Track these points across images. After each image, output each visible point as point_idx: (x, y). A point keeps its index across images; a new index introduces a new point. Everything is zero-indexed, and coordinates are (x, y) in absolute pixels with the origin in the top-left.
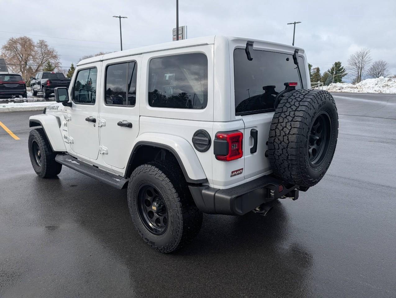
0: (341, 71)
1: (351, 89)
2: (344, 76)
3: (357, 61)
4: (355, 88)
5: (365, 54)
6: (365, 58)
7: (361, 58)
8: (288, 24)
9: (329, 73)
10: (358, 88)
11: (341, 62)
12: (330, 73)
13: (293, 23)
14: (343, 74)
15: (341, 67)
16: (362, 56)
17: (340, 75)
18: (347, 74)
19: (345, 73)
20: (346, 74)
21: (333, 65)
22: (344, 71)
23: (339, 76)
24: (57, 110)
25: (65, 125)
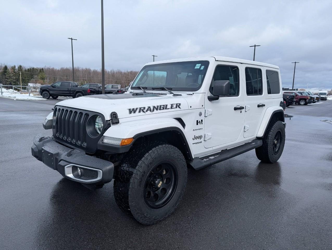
24: (178, 108)
25: (199, 122)
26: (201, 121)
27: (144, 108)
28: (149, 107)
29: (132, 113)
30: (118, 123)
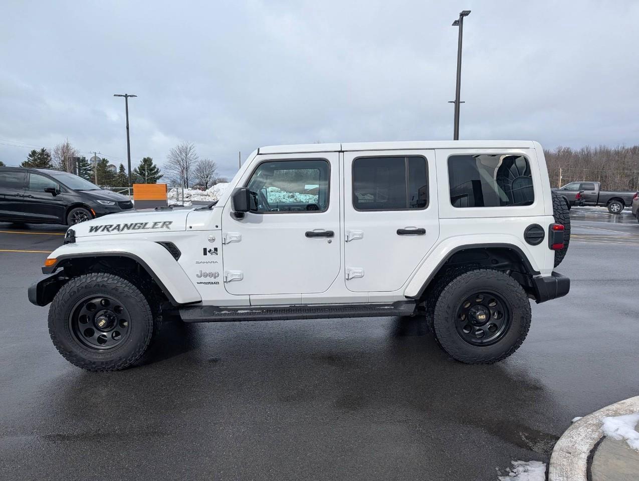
0: (153, 172)
1: (202, 197)
2: (159, 179)
3: (180, 159)
4: (206, 196)
5: (188, 149)
6: (189, 155)
7: (184, 155)
8: (115, 95)
9: (135, 173)
10: (209, 196)
11: (151, 158)
12: (138, 173)
13: (123, 96)
14: (158, 175)
15: (153, 166)
16: (185, 151)
17: (154, 178)
18: (163, 176)
19: (160, 174)
20: (160, 177)
21: (141, 162)
22: (157, 172)
23: (152, 178)
24: (165, 229)
25: (209, 252)
26: (213, 250)
27: (111, 226)
28: (119, 226)
29: (93, 232)
30: (74, 241)
